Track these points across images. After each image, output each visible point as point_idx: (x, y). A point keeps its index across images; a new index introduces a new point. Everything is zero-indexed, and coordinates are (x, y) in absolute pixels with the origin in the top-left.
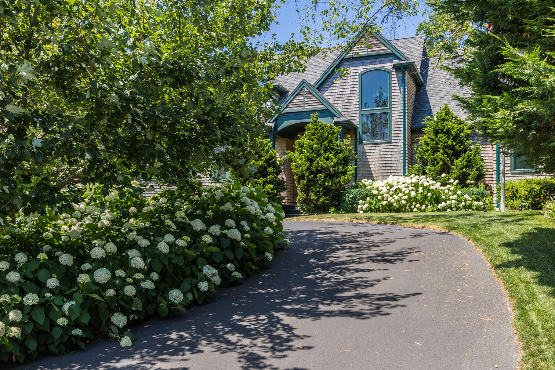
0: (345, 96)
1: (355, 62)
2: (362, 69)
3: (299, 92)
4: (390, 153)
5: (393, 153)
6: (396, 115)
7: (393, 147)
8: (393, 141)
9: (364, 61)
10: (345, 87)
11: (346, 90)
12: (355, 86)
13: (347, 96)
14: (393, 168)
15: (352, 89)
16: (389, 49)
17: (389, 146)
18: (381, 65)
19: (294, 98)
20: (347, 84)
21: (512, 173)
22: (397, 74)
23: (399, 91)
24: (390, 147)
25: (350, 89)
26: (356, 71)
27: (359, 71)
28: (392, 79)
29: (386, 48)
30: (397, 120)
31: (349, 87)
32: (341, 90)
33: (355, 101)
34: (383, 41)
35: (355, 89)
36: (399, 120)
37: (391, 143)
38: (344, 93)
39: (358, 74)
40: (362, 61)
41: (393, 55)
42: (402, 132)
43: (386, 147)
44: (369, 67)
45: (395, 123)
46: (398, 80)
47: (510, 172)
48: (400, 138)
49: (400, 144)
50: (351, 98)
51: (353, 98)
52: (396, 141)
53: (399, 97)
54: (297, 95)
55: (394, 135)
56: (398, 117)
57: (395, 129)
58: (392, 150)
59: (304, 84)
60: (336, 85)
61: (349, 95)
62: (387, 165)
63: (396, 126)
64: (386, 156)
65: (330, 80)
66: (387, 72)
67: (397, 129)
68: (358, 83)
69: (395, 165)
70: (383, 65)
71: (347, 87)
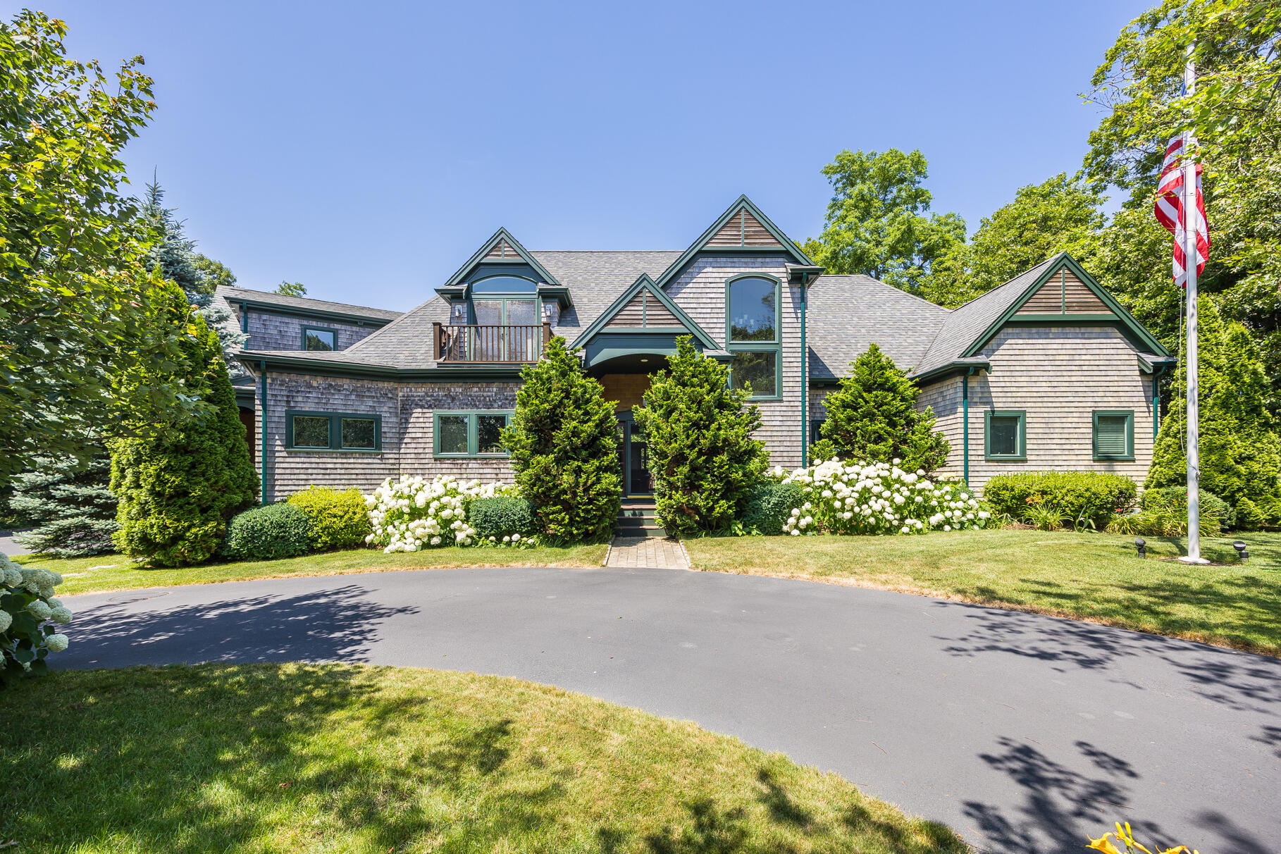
0: (702, 316)
1: (719, 260)
2: (732, 272)
3: (635, 297)
4: (780, 418)
5: (785, 419)
6: (789, 355)
7: (784, 409)
8: (784, 399)
9: (736, 260)
10: (701, 301)
11: (702, 306)
12: (719, 301)
13: (705, 316)
14: (785, 444)
15: (713, 306)
16: (780, 243)
17: (777, 407)
18: (764, 270)
19: (625, 306)
20: (704, 295)
21: (987, 461)
22: (791, 288)
23: (794, 315)
24: (778, 409)
25: (710, 306)
26: (722, 275)
27: (726, 275)
28: (783, 295)
29: (774, 241)
30: (791, 365)
31: (709, 301)
32: (695, 306)
33: (719, 325)
34: (768, 229)
35: (719, 306)
36: (795, 364)
37: (781, 401)
38: (699, 310)
39: (723, 280)
40: (731, 260)
41: (787, 255)
42: (800, 384)
43: (772, 409)
44: (742, 270)
45: (788, 370)
46: (793, 298)
47: (983, 458)
48: (796, 394)
49: (796, 404)
50: (712, 321)
51: (715, 321)
52: (790, 399)
53: (795, 325)
54: (630, 302)
55: (787, 389)
56: (792, 360)
57: (787, 379)
58: (782, 414)
59: (645, 283)
60: (685, 296)
61: (708, 316)
62: (775, 439)
63: (789, 374)
64: (774, 423)
65: (675, 285)
66: (775, 282)
67: (791, 379)
68: (724, 296)
69: (788, 439)
70: (768, 270)
71: (704, 301)
